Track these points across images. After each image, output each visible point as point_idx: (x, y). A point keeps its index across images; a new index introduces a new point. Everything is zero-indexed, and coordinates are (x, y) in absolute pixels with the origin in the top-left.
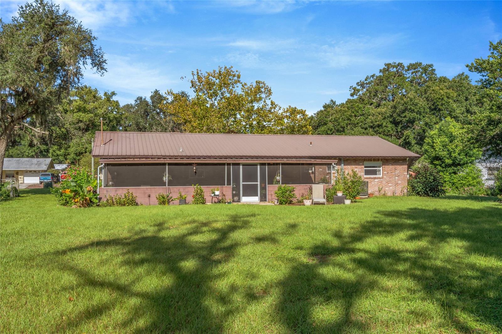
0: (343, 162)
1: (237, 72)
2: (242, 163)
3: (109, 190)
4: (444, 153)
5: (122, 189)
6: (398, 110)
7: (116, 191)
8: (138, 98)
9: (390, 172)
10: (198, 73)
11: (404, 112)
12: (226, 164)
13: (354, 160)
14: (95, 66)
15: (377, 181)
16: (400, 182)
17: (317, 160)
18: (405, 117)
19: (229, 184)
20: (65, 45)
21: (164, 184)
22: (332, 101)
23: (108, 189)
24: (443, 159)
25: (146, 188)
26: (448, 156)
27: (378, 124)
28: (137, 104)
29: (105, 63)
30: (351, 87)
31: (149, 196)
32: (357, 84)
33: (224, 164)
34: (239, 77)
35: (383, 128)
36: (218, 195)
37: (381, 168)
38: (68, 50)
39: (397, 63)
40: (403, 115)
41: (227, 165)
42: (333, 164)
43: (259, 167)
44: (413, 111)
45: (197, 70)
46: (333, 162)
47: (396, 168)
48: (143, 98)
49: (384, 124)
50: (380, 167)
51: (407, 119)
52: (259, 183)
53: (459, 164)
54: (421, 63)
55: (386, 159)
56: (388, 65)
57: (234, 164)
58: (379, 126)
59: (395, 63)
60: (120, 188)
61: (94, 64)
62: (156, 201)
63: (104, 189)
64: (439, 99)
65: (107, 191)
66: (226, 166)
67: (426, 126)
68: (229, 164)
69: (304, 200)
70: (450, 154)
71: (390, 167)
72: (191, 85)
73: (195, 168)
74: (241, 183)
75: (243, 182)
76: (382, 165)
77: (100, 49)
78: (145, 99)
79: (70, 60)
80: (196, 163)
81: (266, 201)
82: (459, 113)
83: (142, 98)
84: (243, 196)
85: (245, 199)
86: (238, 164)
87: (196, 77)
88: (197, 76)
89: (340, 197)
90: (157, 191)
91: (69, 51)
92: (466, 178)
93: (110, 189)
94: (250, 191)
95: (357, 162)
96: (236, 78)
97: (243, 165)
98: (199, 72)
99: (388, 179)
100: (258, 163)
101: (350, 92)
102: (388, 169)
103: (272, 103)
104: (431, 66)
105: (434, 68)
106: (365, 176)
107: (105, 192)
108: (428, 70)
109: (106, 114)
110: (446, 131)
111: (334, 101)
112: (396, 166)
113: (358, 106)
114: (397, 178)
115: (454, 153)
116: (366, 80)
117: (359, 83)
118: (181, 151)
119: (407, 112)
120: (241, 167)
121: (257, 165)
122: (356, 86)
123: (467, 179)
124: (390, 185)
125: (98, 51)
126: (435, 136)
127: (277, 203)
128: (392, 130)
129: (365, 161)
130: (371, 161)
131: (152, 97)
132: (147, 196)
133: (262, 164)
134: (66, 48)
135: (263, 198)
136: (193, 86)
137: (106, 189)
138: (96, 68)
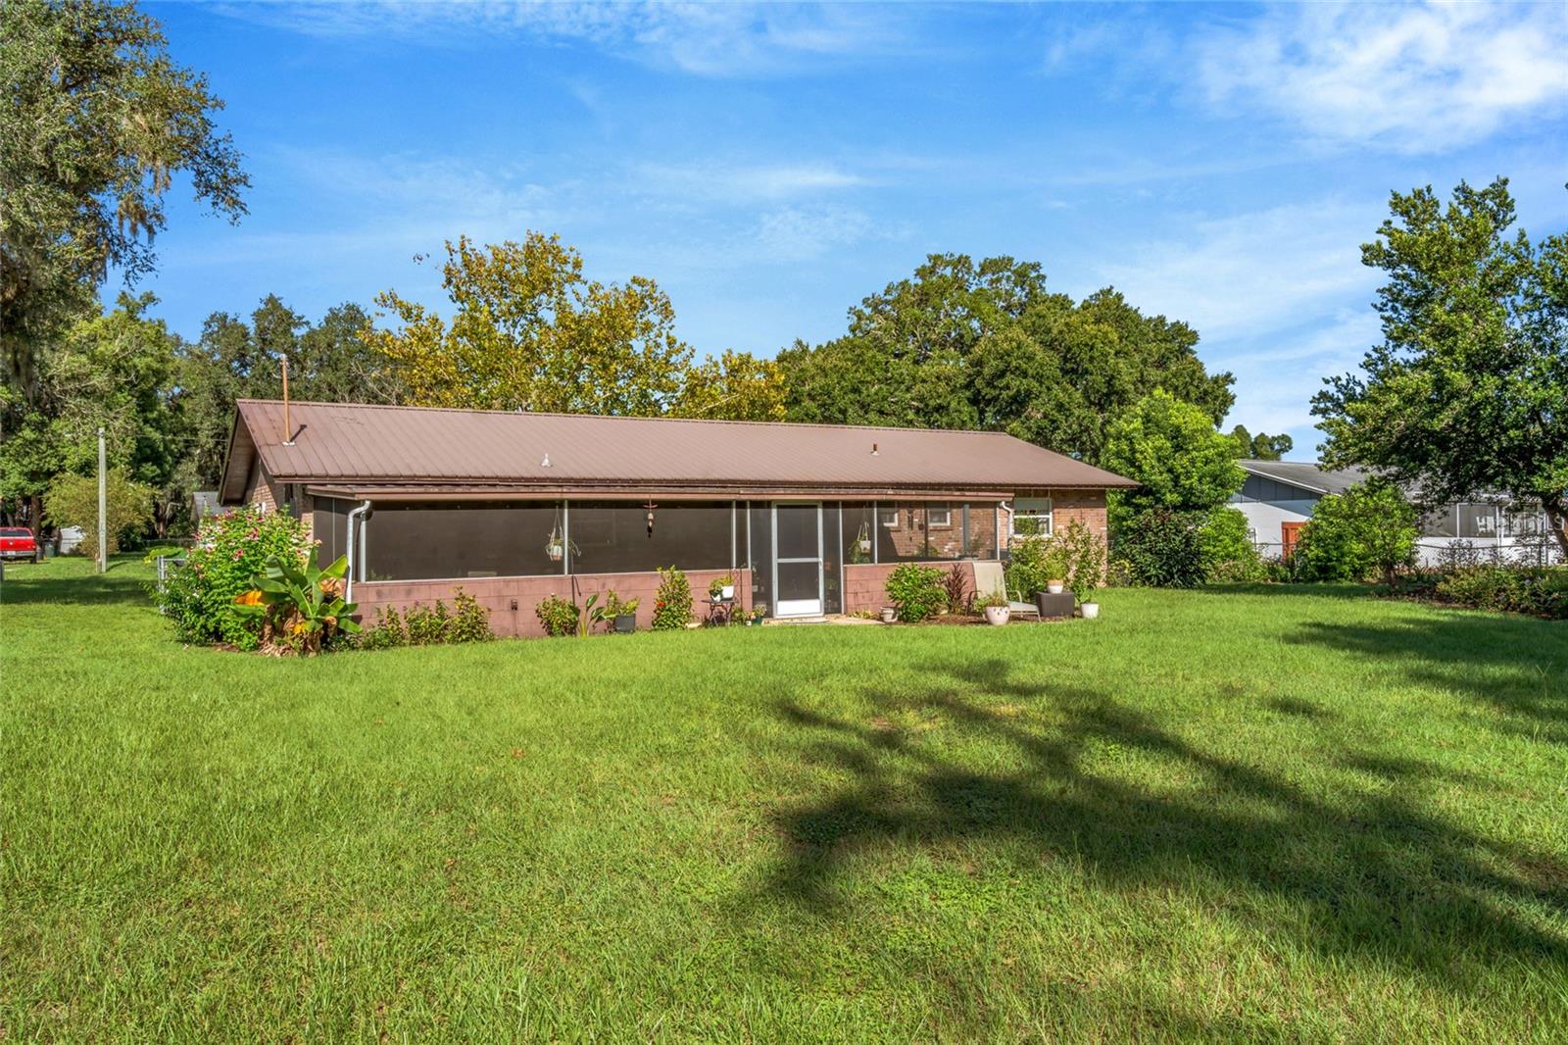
1: (571, 250)
2: (777, 501)
3: (385, 590)
4: (1161, 478)
5: (429, 584)
6: (986, 370)
7: (409, 593)
8: (212, 317)
10: (463, 247)
11: (1002, 374)
12: (734, 504)
14: (206, 194)
17: (967, 493)
18: (1007, 387)
19: (742, 562)
20: (133, 109)
21: (556, 567)
22: (799, 343)
23: (383, 585)
24: (1158, 492)
25: (504, 581)
26: (1170, 484)
27: (940, 405)
28: (211, 334)
29: (245, 184)
30: (851, 309)
31: (515, 608)
32: (865, 301)
33: (727, 505)
34: (577, 265)
35: (948, 415)
36: (730, 599)
37: (1050, 516)
38: (145, 126)
39: (957, 256)
40: (1002, 383)
41: (737, 507)
42: (1003, 503)
43: (820, 511)
44: (1025, 374)
45: (463, 237)
46: (1004, 498)
47: (1084, 516)
48: (231, 316)
49: (953, 404)
50: (1046, 512)
51: (1011, 393)
52: (821, 560)
53: (1197, 507)
54: (1010, 260)
55: (1062, 492)
56: (936, 259)
57: (756, 504)
58: (939, 409)
59: (952, 255)
60: (421, 584)
61: (205, 187)
62: (538, 626)
63: (368, 586)
64: (1086, 345)
65: (379, 594)
66: (734, 510)
67: (1059, 411)
68: (741, 505)
69: (990, 610)
70: (1176, 480)
71: (1070, 513)
72: (443, 278)
73: (651, 516)
74: (775, 561)
75: (779, 557)
76: (1054, 507)
77: (229, 138)
78: (235, 320)
79: (154, 159)
80: (654, 502)
81: (840, 612)
82: (1128, 382)
83: (226, 317)
84: (780, 599)
85: (786, 609)
86: (768, 504)
87: (458, 259)
88: (460, 255)
89: (1057, 597)
90: (537, 590)
91: (151, 129)
92: (1216, 539)
93: (388, 585)
94: (798, 584)
96: (569, 268)
97: (779, 507)
98: (466, 243)
100: (818, 501)
101: (849, 322)
102: (1067, 519)
103: (671, 342)
104: (1036, 267)
105: (1042, 272)
106: (1016, 537)
107: (373, 598)
108: (1027, 276)
109: (124, 357)
110: (1164, 423)
111: (804, 343)
112: (1083, 510)
113: (874, 356)
115: (1188, 478)
116: (887, 293)
117: (868, 299)
118: (546, 464)
119: (1009, 377)
120: (774, 512)
121: (815, 507)
122: (863, 307)
123: (1220, 541)
125: (221, 146)
126: (1135, 434)
127: (893, 617)
128: (972, 419)
130: (1030, 496)
131: (258, 316)
132: (507, 605)
133: (827, 504)
134: (137, 117)
135: (833, 605)
136: (449, 282)
137: (376, 585)
138: (208, 200)
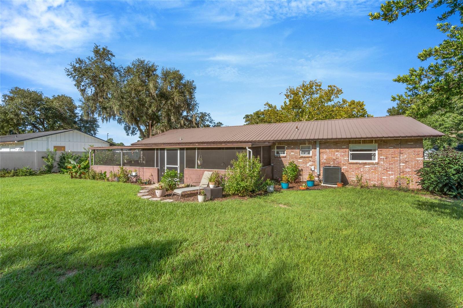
0: (318, 145)
2: (166, 148)
9: (390, 156)
13: (334, 142)
15: (369, 168)
16: (408, 170)
19: (157, 165)
33: (154, 149)
36: (136, 176)
37: (377, 152)
43: (179, 151)
47: (402, 152)
50: (375, 150)
52: (179, 166)
55: (384, 141)
57: (161, 149)
68: (157, 149)
71: (390, 151)
75: (167, 165)
76: (378, 148)
86: (164, 149)
95: (338, 145)
99: (386, 165)
102: (388, 153)
106: (351, 161)
112: (402, 149)
114: (404, 164)
120: (166, 151)
121: (177, 150)
124: (390, 172)
129: (350, 143)
130: (360, 143)
133: (181, 149)
